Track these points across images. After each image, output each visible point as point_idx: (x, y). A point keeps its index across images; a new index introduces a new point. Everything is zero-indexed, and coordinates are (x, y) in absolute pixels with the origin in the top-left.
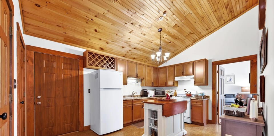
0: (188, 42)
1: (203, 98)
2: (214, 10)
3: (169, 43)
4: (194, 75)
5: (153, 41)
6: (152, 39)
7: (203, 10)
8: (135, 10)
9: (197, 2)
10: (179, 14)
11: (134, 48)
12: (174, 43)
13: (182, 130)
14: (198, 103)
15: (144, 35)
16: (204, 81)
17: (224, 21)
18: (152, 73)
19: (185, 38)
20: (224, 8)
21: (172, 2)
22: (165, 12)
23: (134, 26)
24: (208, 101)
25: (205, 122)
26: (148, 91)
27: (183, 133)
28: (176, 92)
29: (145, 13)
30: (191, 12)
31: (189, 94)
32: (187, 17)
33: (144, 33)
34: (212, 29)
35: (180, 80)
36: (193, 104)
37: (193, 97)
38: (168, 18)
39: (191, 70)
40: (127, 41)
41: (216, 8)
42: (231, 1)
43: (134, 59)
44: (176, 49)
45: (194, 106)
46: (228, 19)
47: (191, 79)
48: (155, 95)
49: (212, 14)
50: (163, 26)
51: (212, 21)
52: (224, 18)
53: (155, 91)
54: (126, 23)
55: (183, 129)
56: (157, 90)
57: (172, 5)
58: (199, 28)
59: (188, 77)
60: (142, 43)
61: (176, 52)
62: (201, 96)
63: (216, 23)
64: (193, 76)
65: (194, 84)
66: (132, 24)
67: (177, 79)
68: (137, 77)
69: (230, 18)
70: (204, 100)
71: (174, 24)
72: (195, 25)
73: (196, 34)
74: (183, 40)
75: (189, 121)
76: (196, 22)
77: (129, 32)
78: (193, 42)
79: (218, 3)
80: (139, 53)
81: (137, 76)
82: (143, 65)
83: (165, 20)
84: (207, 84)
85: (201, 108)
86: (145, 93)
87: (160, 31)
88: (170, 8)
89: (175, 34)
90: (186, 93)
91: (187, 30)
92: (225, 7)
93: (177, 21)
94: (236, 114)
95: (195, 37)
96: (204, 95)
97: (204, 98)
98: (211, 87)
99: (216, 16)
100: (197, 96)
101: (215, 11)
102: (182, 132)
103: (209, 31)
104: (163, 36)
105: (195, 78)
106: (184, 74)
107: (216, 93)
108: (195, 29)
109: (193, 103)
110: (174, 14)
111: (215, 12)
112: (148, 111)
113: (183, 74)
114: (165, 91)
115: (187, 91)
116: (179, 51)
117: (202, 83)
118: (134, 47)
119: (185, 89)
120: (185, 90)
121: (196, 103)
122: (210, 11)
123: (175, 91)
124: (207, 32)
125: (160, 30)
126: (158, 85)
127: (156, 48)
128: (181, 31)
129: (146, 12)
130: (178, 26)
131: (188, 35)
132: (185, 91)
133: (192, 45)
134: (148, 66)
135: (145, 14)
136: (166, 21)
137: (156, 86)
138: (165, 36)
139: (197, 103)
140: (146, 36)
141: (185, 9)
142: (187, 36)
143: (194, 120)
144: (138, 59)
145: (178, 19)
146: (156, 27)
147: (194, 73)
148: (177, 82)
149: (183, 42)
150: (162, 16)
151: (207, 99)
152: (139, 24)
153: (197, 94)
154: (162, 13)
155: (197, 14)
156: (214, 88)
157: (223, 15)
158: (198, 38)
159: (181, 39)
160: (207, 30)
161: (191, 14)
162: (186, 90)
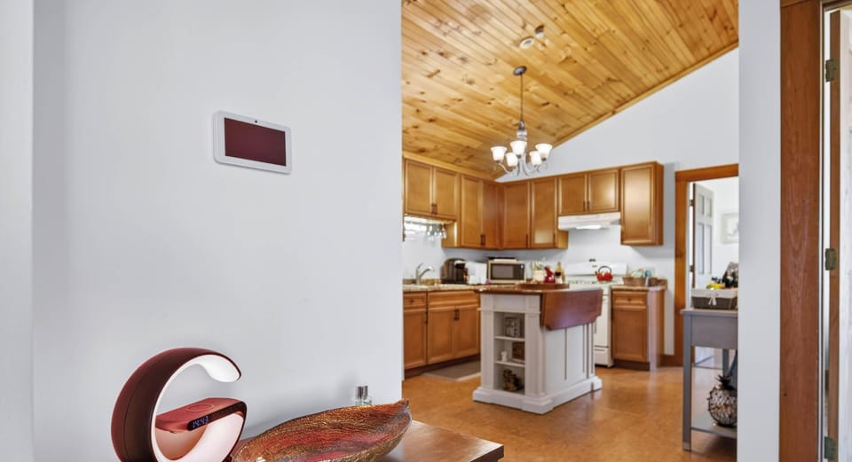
0: (601, 104)
1: (647, 283)
2: (678, 23)
3: (544, 105)
4: (619, 210)
5: (493, 99)
6: (490, 94)
7: (647, 24)
8: (458, 22)
9: (631, 5)
10: (580, 33)
11: (431, 121)
12: (557, 106)
13: (588, 377)
14: (632, 302)
15: (471, 82)
16: (651, 230)
17: (708, 49)
18: (481, 201)
19: (592, 93)
20: (706, 22)
21: (563, 6)
22: (540, 29)
23: (445, 59)
24: (662, 294)
25: (652, 358)
26: (466, 266)
27: (592, 385)
28: (562, 266)
29: (484, 30)
30: (613, 28)
31: (603, 274)
32: (603, 39)
33: (470, 77)
34: (673, 70)
35: (575, 229)
36: (618, 304)
37: (618, 282)
38: (547, 42)
39: (610, 194)
40: (416, 100)
41: (683, 18)
42: (721, 3)
43: (422, 151)
44: (562, 124)
45: (622, 310)
46: (719, 44)
47: (613, 223)
48: (492, 278)
49: (673, 33)
50: (530, 61)
51: (675, 50)
52: (708, 43)
53: (492, 265)
54: (424, 53)
55: (591, 375)
56: (496, 261)
57: (561, 10)
58: (636, 66)
59: (602, 216)
60: (457, 106)
61: (560, 134)
62: (642, 280)
63: (685, 55)
64: (617, 216)
65: (622, 240)
66: (441, 54)
67: (565, 222)
68: (434, 213)
69: (725, 43)
70: (652, 289)
71: (564, 57)
72: (623, 59)
73: (628, 82)
74: (586, 97)
75: (604, 357)
76: (628, 52)
77: (427, 74)
78: (617, 104)
79: (689, 8)
80: (442, 133)
81: (436, 213)
82: (452, 173)
83: (539, 45)
84: (660, 241)
85: (643, 315)
86: (456, 273)
87: (521, 73)
88: (556, 19)
89: (565, 83)
90: (597, 269)
91: (602, 72)
92: (708, 15)
93: (573, 49)
94: (715, 303)
95: (625, 90)
96: (650, 275)
97: (650, 285)
98: (672, 251)
99: (685, 37)
100: (629, 279)
101: (681, 26)
102: (588, 382)
103: (667, 74)
104: (527, 87)
105: (622, 222)
106: (588, 208)
107: (688, 269)
108: (623, 69)
109: (617, 301)
110: (564, 32)
111: (680, 29)
112: (495, 317)
113: (586, 209)
114: (524, 265)
115: (599, 263)
116: (570, 129)
117: (645, 237)
118: (430, 117)
119: (592, 258)
120: (591, 260)
121: (626, 302)
122: (668, 26)
123: (559, 264)
124: (661, 77)
125: (519, 70)
126: (501, 241)
127: (500, 119)
128: (582, 74)
129: (487, 27)
130: (576, 62)
131: (600, 84)
132: (593, 263)
133: (614, 113)
134: (468, 178)
135: (483, 32)
136: (541, 48)
137: (493, 247)
138: (533, 86)
139: (629, 300)
140: (474, 88)
141: (596, 20)
142: (599, 87)
143: (619, 356)
144: (436, 153)
145: (574, 44)
146: (511, 62)
147: (619, 207)
148: (565, 234)
149: (587, 103)
150: (531, 37)
151: (659, 288)
152: (461, 55)
153: (630, 271)
154: (530, 29)
155: (630, 32)
156: (680, 255)
157: (704, 36)
158: (632, 94)
159: (583, 95)
160: (659, 71)
161: (614, 31)
162: (594, 260)
